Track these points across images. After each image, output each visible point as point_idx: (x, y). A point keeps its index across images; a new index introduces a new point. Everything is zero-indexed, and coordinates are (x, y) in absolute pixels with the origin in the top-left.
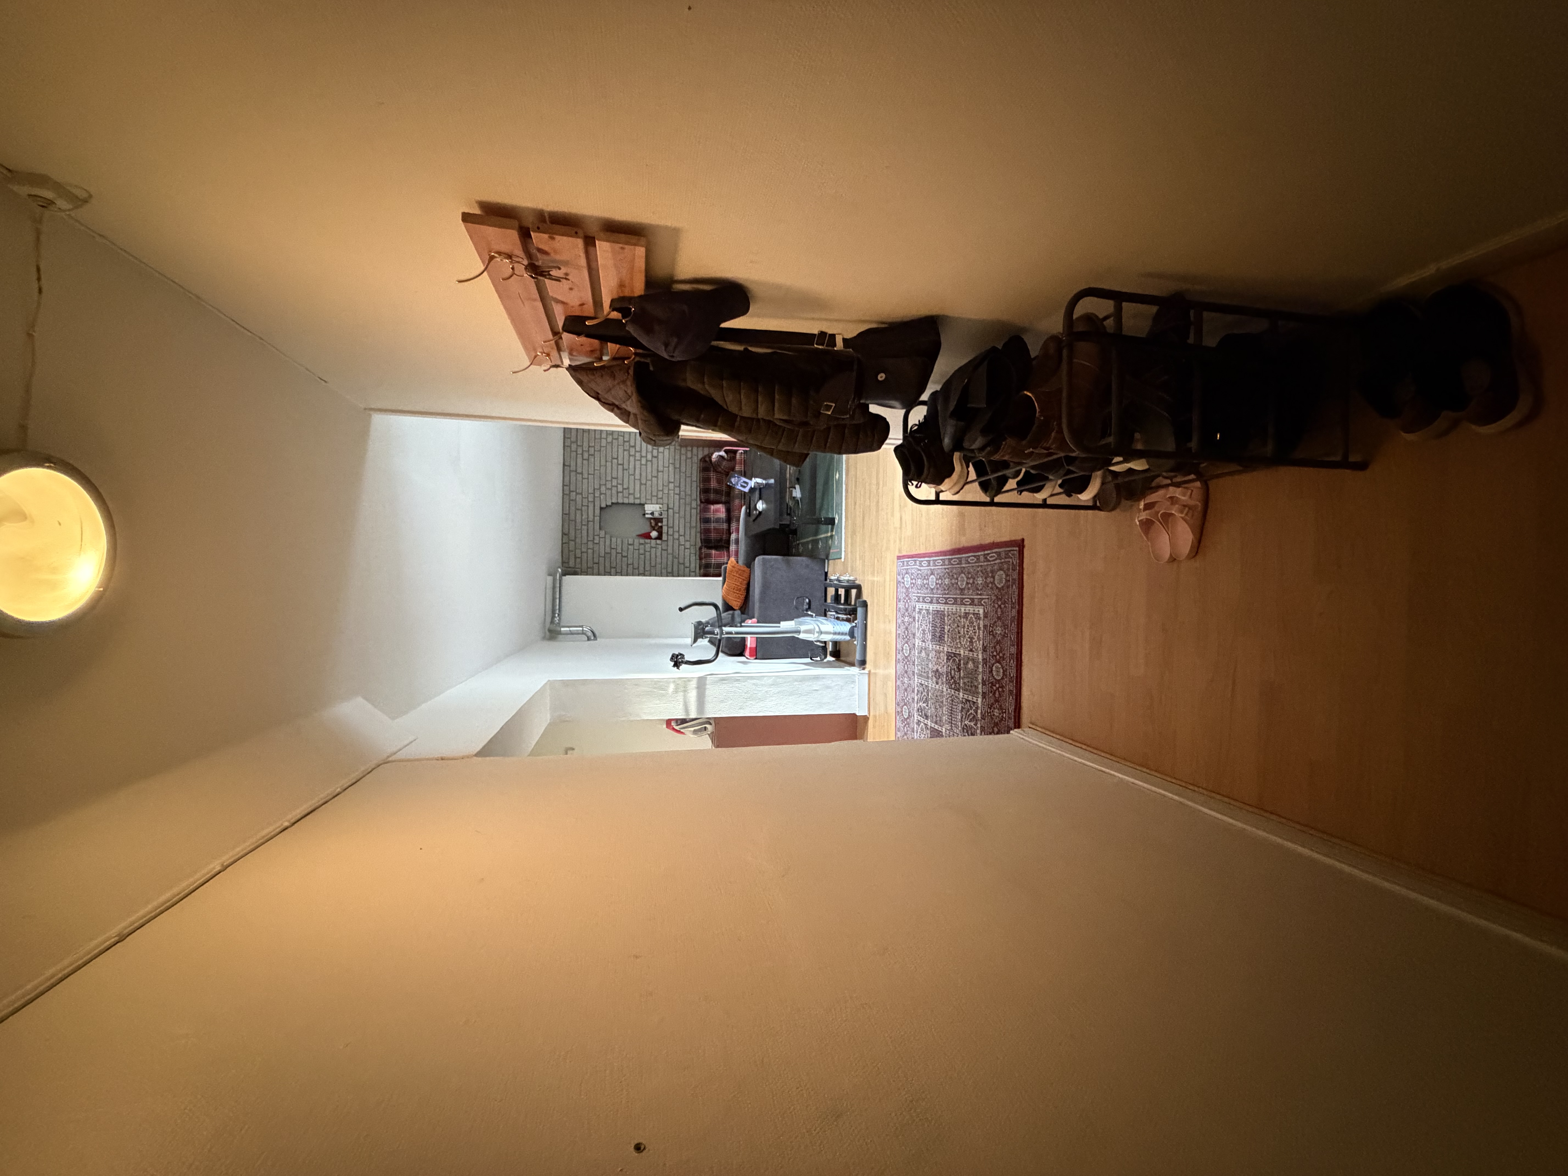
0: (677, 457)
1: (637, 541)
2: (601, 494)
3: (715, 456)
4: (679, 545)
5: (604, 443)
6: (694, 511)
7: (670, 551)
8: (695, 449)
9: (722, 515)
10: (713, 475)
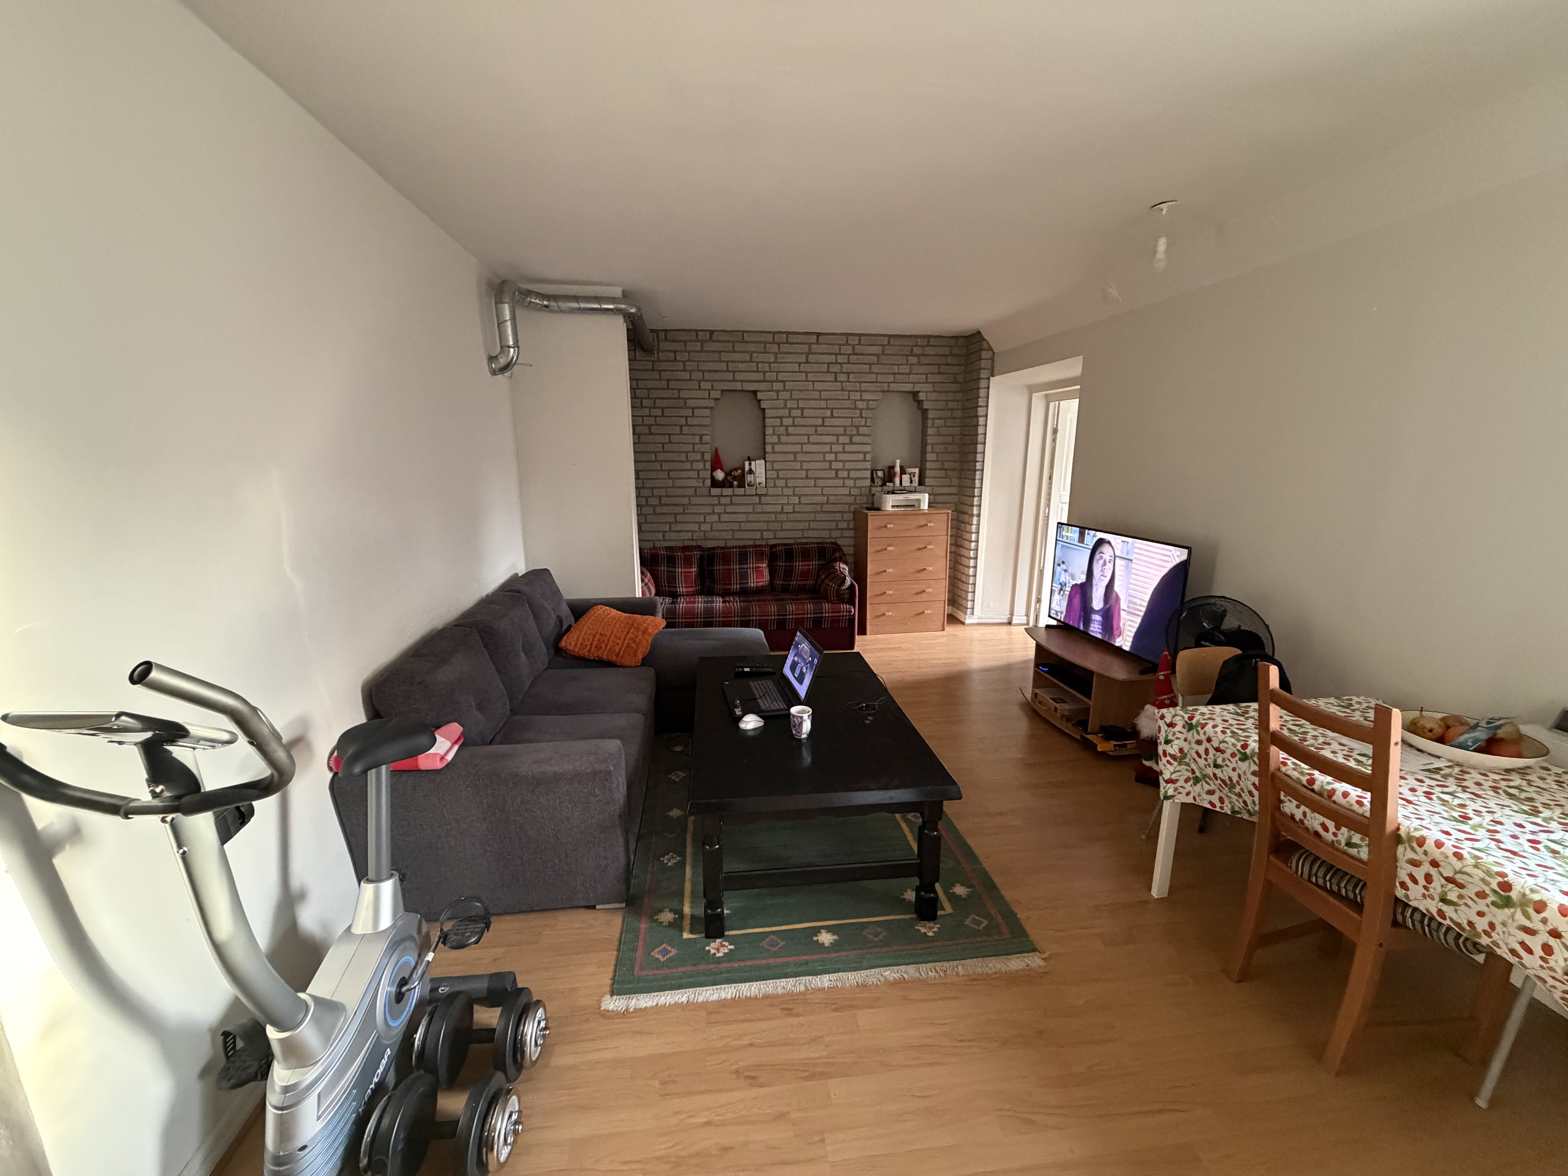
0: (839, 508)
1: (707, 448)
2: (777, 392)
3: (844, 568)
4: (706, 514)
5: (855, 396)
6: (758, 535)
7: (695, 500)
8: (851, 533)
9: (753, 582)
10: (814, 564)
